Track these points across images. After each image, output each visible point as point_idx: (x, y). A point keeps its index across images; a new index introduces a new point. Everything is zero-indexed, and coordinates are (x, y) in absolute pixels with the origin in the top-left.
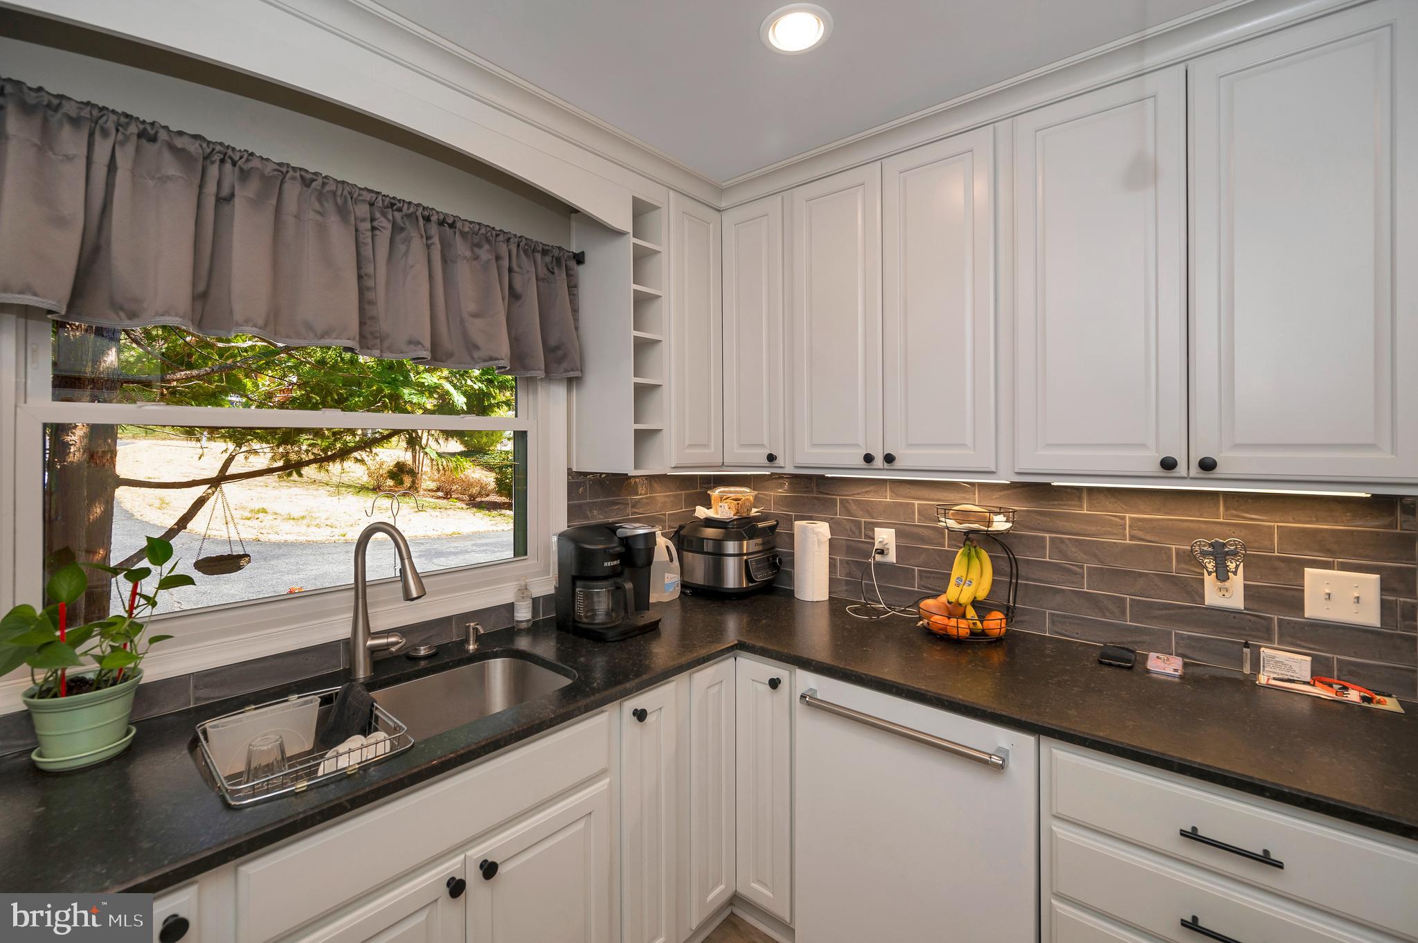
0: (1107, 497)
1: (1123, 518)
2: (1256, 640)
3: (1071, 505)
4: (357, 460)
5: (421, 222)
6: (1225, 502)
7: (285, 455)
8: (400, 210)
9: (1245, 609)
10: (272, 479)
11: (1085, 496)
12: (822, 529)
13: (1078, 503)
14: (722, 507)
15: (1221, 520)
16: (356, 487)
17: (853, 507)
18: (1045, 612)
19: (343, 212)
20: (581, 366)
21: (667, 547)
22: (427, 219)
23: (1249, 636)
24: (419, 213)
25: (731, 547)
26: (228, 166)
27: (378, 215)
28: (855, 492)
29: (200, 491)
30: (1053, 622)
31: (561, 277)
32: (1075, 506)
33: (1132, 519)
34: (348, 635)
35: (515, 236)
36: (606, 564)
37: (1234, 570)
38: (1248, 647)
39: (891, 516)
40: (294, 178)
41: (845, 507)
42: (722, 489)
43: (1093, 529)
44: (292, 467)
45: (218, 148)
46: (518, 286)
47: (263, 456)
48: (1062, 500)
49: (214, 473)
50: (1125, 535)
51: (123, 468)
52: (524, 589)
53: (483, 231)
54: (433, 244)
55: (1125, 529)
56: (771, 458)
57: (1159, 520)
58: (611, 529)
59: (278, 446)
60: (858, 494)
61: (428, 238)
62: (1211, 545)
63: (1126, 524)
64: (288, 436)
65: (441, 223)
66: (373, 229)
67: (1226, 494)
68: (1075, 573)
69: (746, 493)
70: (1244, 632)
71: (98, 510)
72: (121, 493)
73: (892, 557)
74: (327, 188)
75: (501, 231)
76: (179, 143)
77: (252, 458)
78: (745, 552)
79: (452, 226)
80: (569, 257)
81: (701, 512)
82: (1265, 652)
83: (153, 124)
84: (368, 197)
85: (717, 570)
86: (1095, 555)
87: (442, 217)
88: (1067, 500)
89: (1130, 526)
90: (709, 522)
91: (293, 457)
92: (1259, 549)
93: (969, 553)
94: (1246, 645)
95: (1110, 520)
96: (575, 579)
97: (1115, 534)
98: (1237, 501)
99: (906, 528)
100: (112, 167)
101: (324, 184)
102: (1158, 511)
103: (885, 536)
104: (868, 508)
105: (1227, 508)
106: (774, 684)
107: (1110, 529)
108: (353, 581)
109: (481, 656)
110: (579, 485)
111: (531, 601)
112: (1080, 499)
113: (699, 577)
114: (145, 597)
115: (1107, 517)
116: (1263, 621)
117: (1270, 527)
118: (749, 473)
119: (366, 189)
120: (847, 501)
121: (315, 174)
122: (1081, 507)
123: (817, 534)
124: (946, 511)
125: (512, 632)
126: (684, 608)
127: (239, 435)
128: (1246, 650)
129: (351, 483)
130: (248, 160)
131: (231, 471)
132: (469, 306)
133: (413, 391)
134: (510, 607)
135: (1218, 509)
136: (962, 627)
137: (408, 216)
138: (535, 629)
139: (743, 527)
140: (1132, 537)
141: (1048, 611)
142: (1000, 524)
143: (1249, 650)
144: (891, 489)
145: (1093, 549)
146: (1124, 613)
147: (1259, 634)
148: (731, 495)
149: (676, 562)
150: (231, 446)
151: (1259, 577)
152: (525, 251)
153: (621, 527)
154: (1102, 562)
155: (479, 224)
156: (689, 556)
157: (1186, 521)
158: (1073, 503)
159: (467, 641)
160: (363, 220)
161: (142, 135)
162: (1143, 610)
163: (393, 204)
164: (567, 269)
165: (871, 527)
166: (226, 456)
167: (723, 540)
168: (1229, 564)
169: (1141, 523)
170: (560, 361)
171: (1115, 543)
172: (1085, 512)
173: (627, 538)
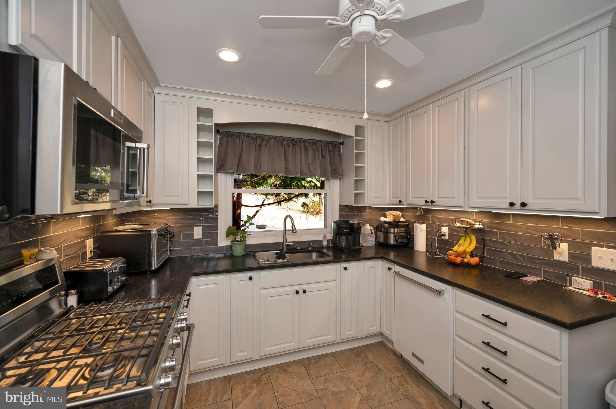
0: (519, 217)
1: (525, 225)
2: (573, 274)
3: (506, 220)
4: (294, 201)
5: (299, 142)
6: (561, 220)
7: (277, 199)
8: (294, 140)
9: (569, 261)
10: (274, 205)
11: (511, 217)
12: (423, 226)
13: (509, 219)
14: (389, 217)
15: (560, 227)
16: (301, 211)
17: (435, 219)
18: (497, 259)
19: (282, 144)
20: (342, 174)
21: (371, 229)
22: (300, 141)
23: (569, 272)
24: (298, 140)
25: (392, 230)
26: (261, 138)
27: (289, 143)
28: (436, 214)
29: (258, 208)
30: (500, 263)
31: (337, 149)
32: (508, 220)
33: (527, 226)
34: (282, 242)
35: (323, 141)
36: (344, 231)
37: (558, 245)
38: (569, 276)
39: (447, 222)
40: (272, 138)
41: (432, 219)
42: (390, 212)
43: (514, 229)
44: (279, 203)
45: (259, 135)
46: (324, 154)
47: (271, 199)
48: (503, 218)
49: (261, 204)
50: (525, 232)
51: (243, 202)
52: (325, 237)
53: (314, 142)
54: (302, 147)
55: (525, 229)
56: (400, 202)
57: (537, 226)
58: (348, 221)
59: (275, 197)
60: (437, 215)
61: (301, 146)
62: (548, 235)
63: (525, 227)
64: (278, 195)
65: (304, 141)
66: (288, 146)
67: (562, 217)
68: (508, 245)
69: (398, 213)
70: (569, 271)
71: (239, 211)
72: (243, 207)
73: (447, 237)
74: (279, 139)
75: (319, 140)
76: (252, 136)
77: (269, 200)
78: (396, 232)
79: (306, 141)
80: (339, 144)
81: (383, 219)
82: (574, 278)
83: (248, 133)
84: (287, 139)
85: (386, 237)
86: (514, 239)
87: (304, 140)
88: (505, 218)
89: (527, 228)
90: (386, 222)
91: (279, 200)
92: (574, 238)
93: (466, 235)
94: (568, 275)
95: (520, 226)
96: (337, 234)
97: (521, 231)
98: (566, 220)
99: (452, 227)
100: (242, 143)
101: (278, 138)
102: (537, 223)
103: (445, 230)
104: (439, 219)
105: (562, 222)
106: (389, 269)
107: (520, 229)
108: (283, 229)
109: (312, 251)
110: (342, 208)
111: (327, 240)
112: (509, 218)
113: (382, 240)
114: (247, 227)
115: (519, 225)
116: (575, 267)
117: (578, 230)
118: (401, 207)
119: (287, 137)
120: (433, 217)
121: (276, 136)
122: (510, 221)
123: (420, 228)
124: (457, 221)
125: (322, 247)
126: (376, 248)
127: (266, 195)
128: (568, 277)
129: (300, 210)
130: (264, 136)
131: (264, 203)
132: (310, 162)
133: (306, 182)
134: (321, 241)
135: (559, 222)
136: (458, 260)
137: (296, 141)
138: (328, 248)
139: (396, 224)
140: (528, 233)
141: (498, 259)
142: (477, 225)
143: (569, 277)
144: (447, 214)
145: (515, 237)
146: (524, 261)
147: (574, 271)
148: (393, 214)
149: (374, 234)
150: (264, 197)
151: (574, 250)
152: (326, 145)
153: (350, 221)
154: (517, 242)
155: (313, 140)
156: (378, 233)
157: (549, 227)
158: (508, 219)
159: (309, 248)
160: (286, 145)
161: (247, 136)
162: (532, 260)
163: (293, 139)
164: (338, 147)
165: (440, 226)
166: (263, 199)
167: (388, 228)
168: (556, 243)
169: (531, 228)
170: (336, 173)
171: (522, 235)
172: (511, 222)
173: (352, 224)
